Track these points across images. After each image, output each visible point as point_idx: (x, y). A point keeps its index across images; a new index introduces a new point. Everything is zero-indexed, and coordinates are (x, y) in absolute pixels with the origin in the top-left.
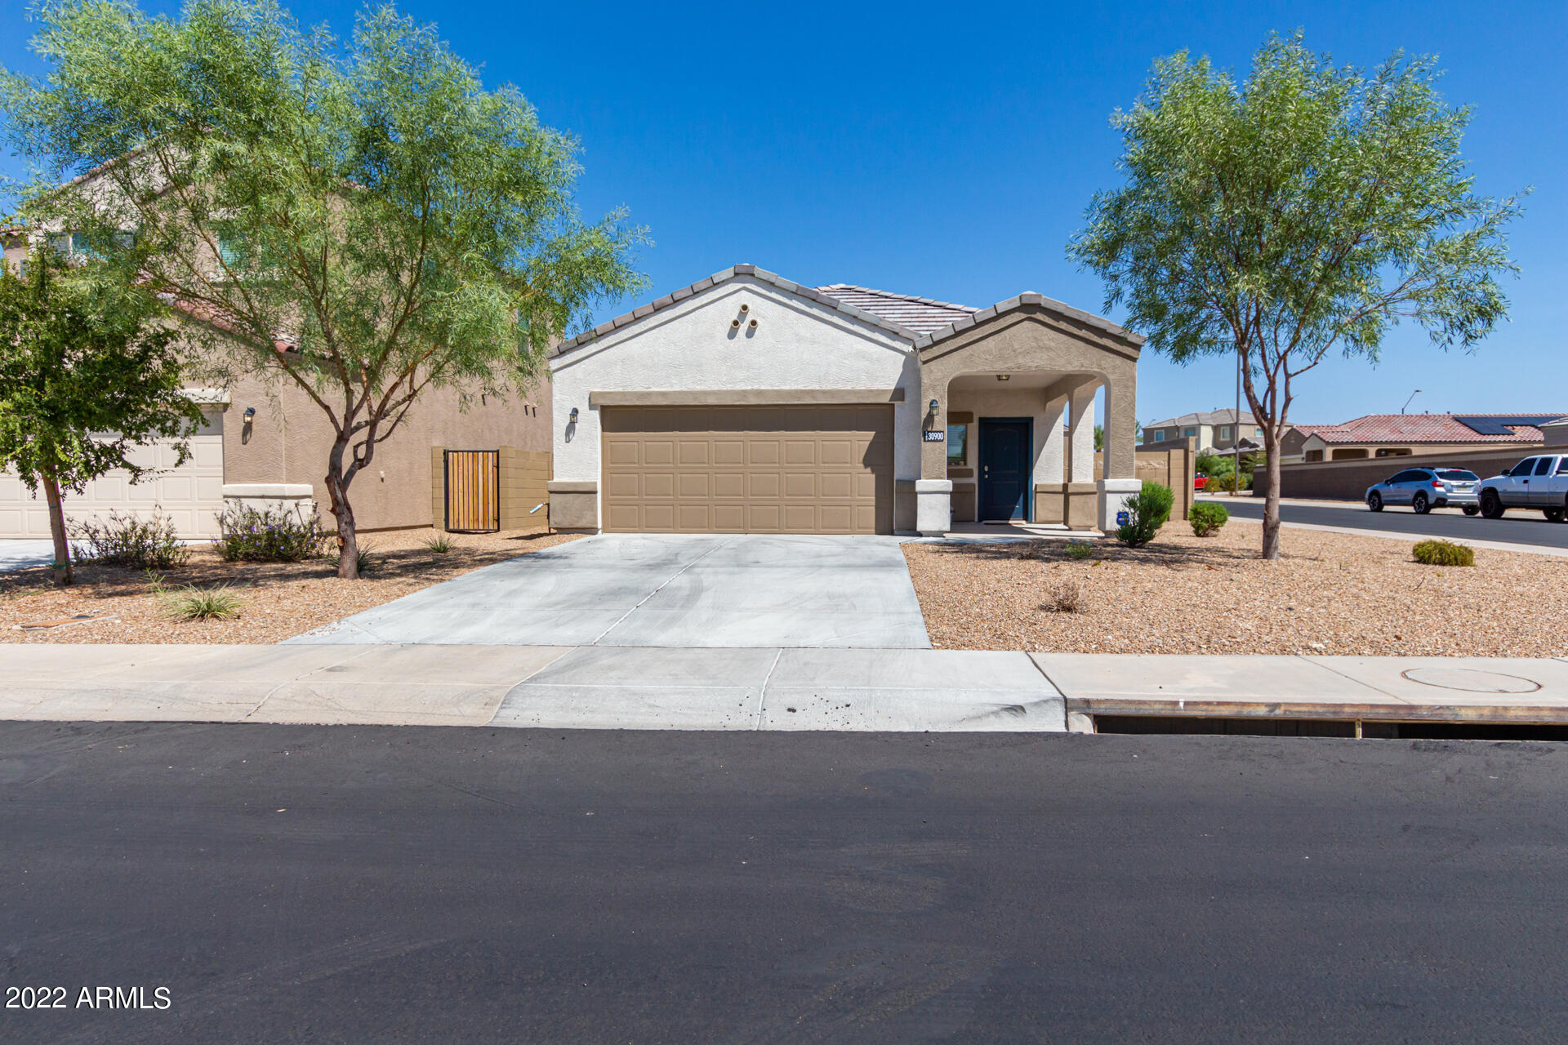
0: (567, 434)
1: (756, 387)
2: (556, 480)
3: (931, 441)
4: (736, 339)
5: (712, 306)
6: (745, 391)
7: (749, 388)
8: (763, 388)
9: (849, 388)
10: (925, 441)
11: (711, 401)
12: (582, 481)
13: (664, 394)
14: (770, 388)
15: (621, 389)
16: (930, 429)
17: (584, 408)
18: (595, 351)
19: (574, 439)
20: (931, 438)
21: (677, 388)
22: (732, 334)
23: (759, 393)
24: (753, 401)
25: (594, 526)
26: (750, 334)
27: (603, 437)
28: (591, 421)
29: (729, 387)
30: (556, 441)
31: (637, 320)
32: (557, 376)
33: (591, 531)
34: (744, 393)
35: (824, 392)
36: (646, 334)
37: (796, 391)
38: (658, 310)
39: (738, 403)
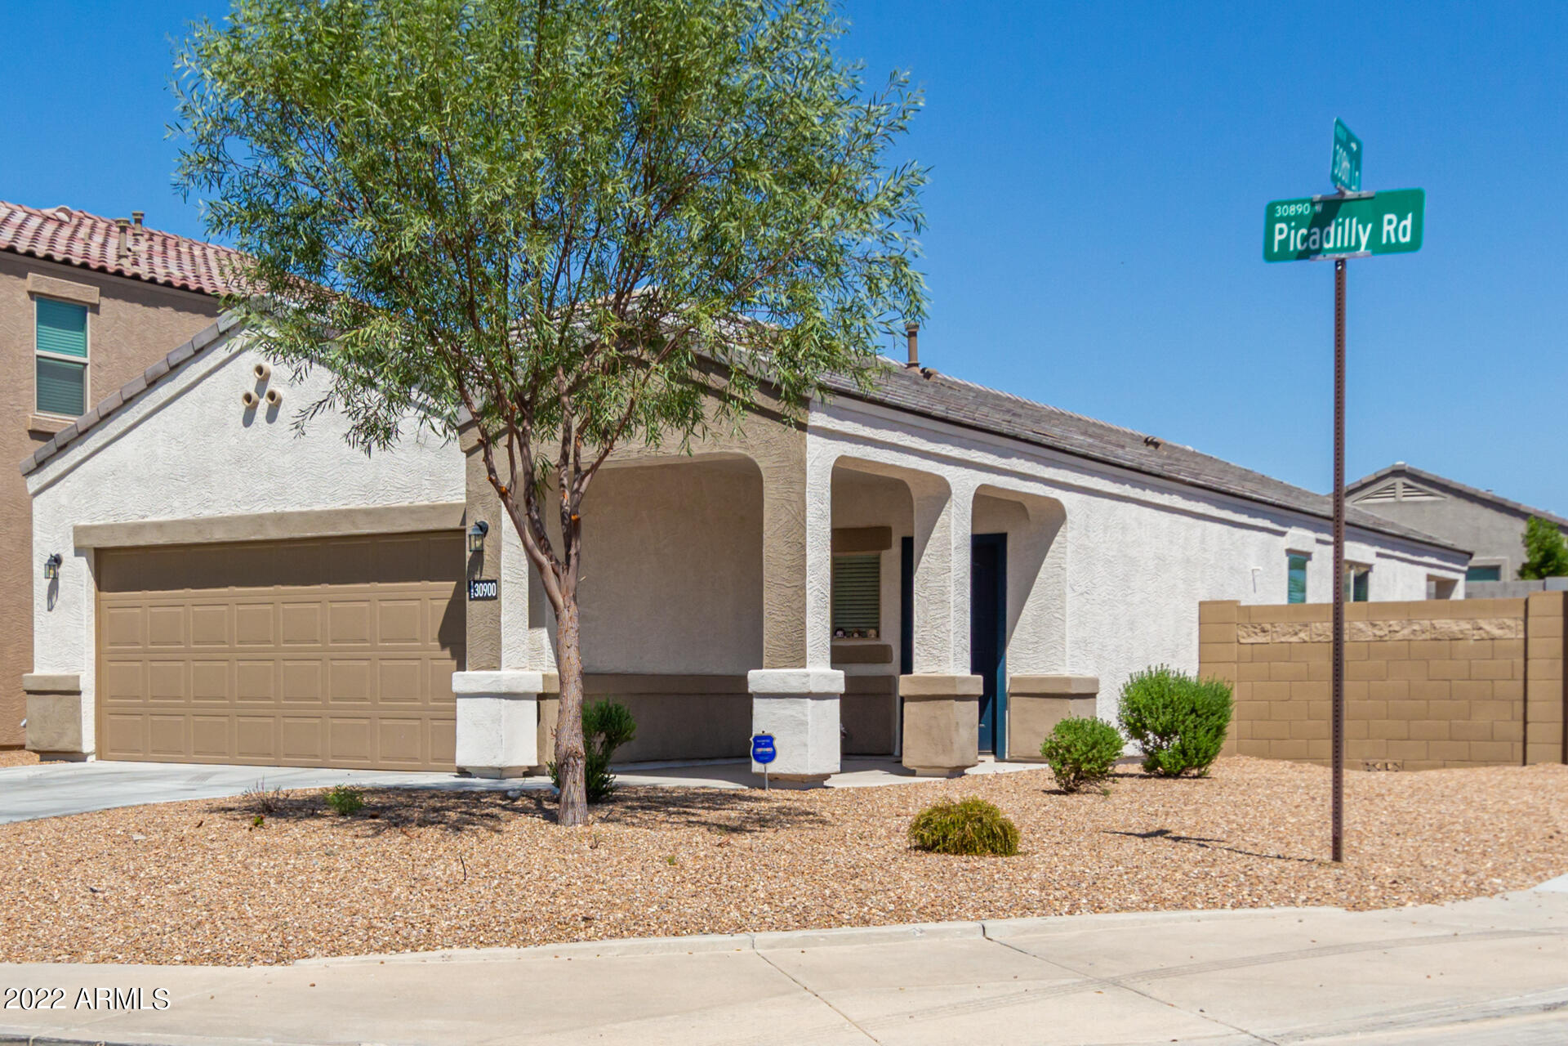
0: (50, 598)
1: (279, 509)
2: (37, 672)
3: (479, 599)
4: (253, 426)
5: (223, 370)
6: (261, 517)
7: (271, 510)
8: (289, 509)
9: (405, 504)
10: (471, 599)
11: (219, 536)
12: (65, 673)
13: (160, 526)
14: (297, 509)
15: (111, 521)
16: (477, 577)
17: (68, 554)
18: (79, 458)
19: (58, 604)
20: (479, 594)
21: (180, 516)
22: (248, 420)
23: (281, 518)
24: (274, 533)
25: (77, 748)
26: (272, 416)
27: (98, 602)
28: (78, 574)
29: (243, 510)
30: (36, 609)
31: (128, 402)
32: (38, 504)
33: (75, 756)
34: (260, 519)
35: (368, 513)
36: (141, 427)
37: (329, 513)
38: (153, 383)
39: (253, 538)
